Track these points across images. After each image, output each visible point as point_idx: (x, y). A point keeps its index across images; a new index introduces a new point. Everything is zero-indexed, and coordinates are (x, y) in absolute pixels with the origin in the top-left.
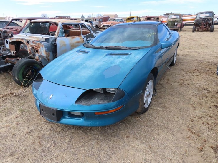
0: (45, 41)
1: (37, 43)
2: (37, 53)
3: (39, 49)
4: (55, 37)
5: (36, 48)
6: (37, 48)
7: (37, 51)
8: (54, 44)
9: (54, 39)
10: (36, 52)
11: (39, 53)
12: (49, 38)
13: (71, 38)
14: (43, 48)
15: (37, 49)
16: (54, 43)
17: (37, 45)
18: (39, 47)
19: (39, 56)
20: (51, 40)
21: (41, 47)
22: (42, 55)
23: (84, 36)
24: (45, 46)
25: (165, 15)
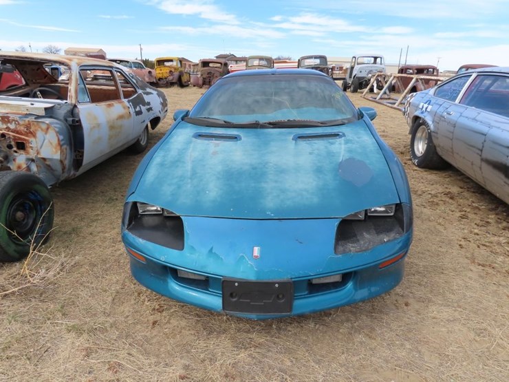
0: (44, 115)
1: (21, 123)
2: (22, 152)
3: (31, 139)
4: (71, 104)
5: (15, 138)
6: (23, 137)
7: (21, 146)
8: (71, 123)
9: (69, 108)
10: (15, 149)
11: (28, 153)
12: (53, 107)
13: (105, 106)
14: (48, 136)
15: (20, 139)
16: (71, 119)
17: (22, 128)
18: (31, 133)
19: (28, 160)
20: (62, 112)
21: (39, 134)
22: (43, 155)
23: (129, 102)
24: (57, 130)
25: (217, 57)
